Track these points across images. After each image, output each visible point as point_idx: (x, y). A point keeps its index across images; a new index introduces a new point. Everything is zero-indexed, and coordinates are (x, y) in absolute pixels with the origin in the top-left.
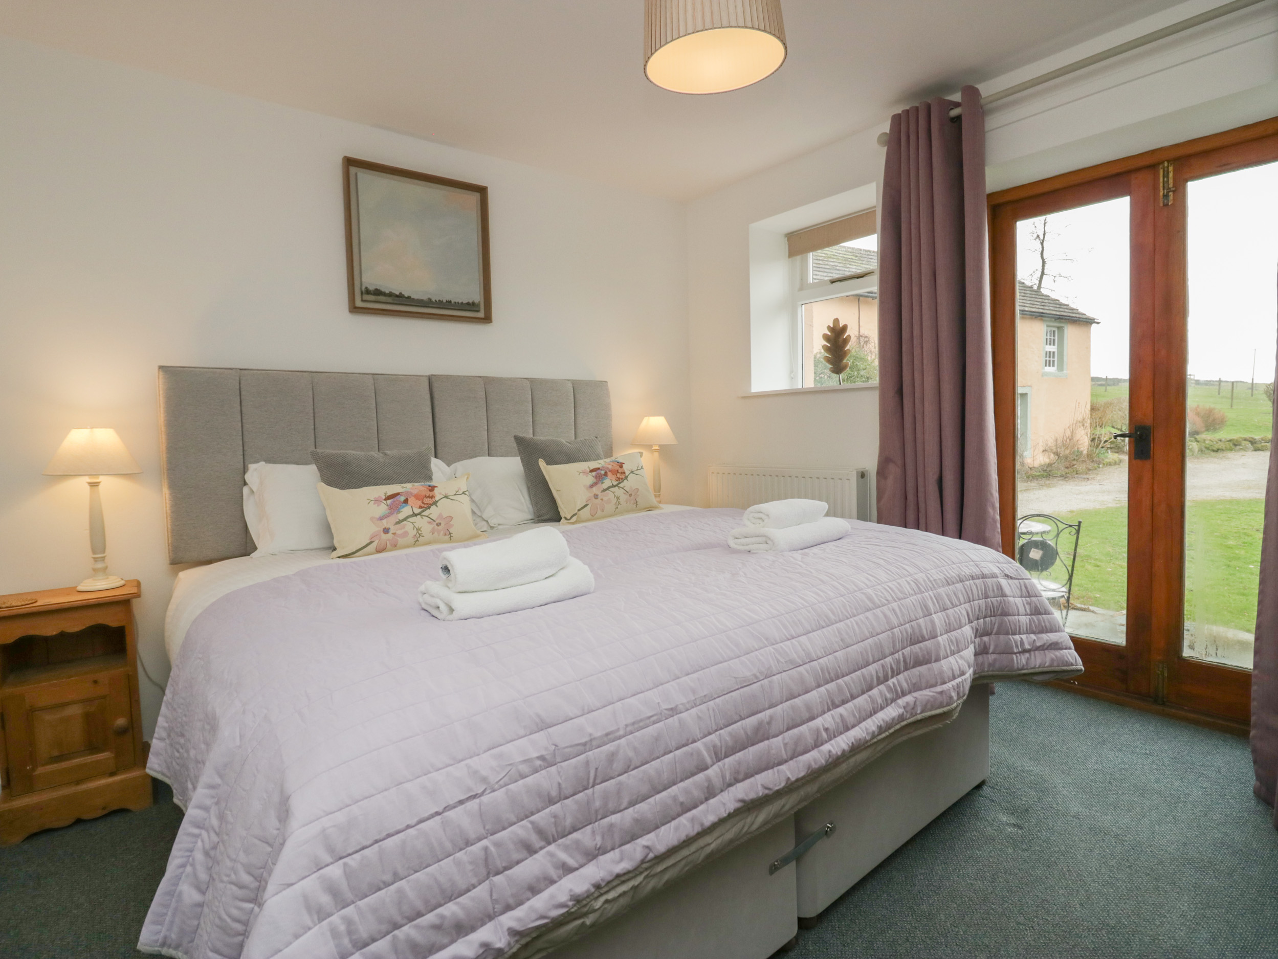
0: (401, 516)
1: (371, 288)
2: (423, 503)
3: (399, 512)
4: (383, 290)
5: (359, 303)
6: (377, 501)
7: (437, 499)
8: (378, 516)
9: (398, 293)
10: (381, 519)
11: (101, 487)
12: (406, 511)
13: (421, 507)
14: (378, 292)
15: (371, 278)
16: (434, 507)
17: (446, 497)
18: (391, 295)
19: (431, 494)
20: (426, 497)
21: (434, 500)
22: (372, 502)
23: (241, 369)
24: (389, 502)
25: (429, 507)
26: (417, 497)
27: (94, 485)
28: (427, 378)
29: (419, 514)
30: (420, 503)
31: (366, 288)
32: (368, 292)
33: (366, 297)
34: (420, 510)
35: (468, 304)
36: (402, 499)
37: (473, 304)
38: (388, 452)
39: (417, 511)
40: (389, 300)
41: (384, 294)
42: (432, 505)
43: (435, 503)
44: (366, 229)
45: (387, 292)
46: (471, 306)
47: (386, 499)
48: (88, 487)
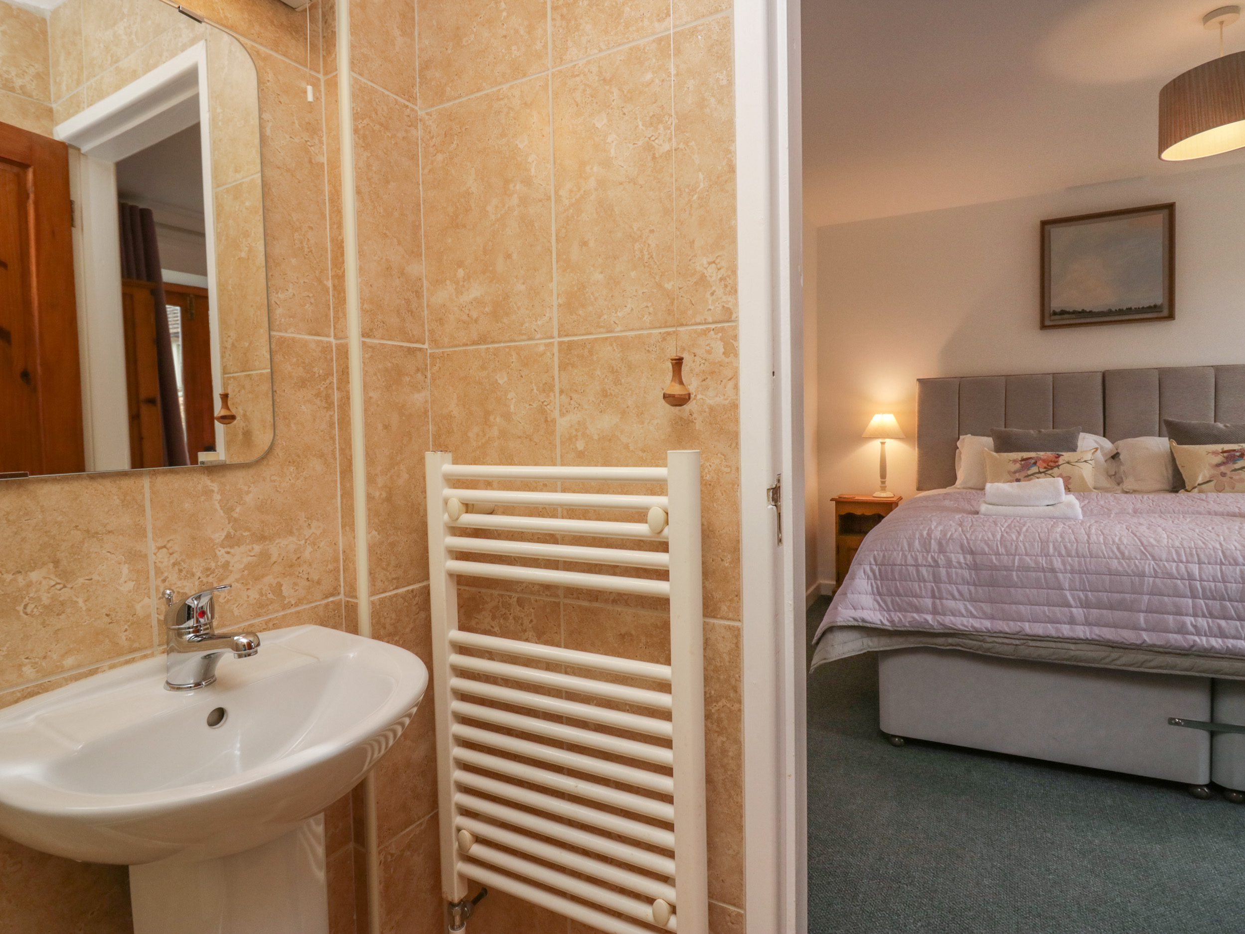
0: (1030, 472)
1: (1058, 310)
2: (1048, 465)
3: (1028, 469)
4: (1068, 310)
5: (1047, 323)
6: (1015, 461)
7: (1060, 463)
8: (1013, 471)
9: (1080, 310)
10: (1015, 472)
11: (886, 445)
12: (1034, 469)
13: (1045, 468)
14: (1063, 312)
15: (1057, 303)
16: (1056, 469)
17: (1068, 463)
18: (1074, 312)
19: (1056, 460)
20: (1051, 461)
21: (1057, 464)
22: (1011, 462)
23: (961, 378)
24: (1023, 462)
25: (1052, 468)
26: (1044, 461)
27: (883, 443)
28: (1101, 373)
29: (1044, 472)
30: (1045, 465)
31: (1054, 311)
32: (1055, 313)
33: (1053, 317)
34: (1045, 470)
35: (1150, 307)
36: (1033, 461)
37: (1155, 306)
38: (1043, 430)
39: (1042, 470)
40: (1073, 316)
41: (1068, 313)
42: (1055, 467)
43: (1058, 466)
44: (1055, 267)
45: (1071, 310)
46: (1154, 308)
47: (1021, 461)
48: (880, 444)
